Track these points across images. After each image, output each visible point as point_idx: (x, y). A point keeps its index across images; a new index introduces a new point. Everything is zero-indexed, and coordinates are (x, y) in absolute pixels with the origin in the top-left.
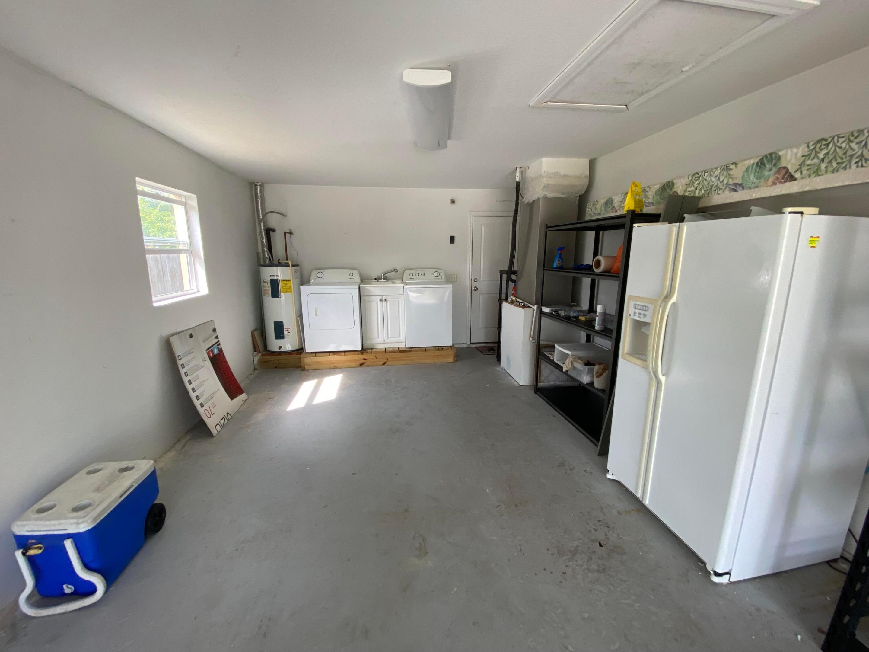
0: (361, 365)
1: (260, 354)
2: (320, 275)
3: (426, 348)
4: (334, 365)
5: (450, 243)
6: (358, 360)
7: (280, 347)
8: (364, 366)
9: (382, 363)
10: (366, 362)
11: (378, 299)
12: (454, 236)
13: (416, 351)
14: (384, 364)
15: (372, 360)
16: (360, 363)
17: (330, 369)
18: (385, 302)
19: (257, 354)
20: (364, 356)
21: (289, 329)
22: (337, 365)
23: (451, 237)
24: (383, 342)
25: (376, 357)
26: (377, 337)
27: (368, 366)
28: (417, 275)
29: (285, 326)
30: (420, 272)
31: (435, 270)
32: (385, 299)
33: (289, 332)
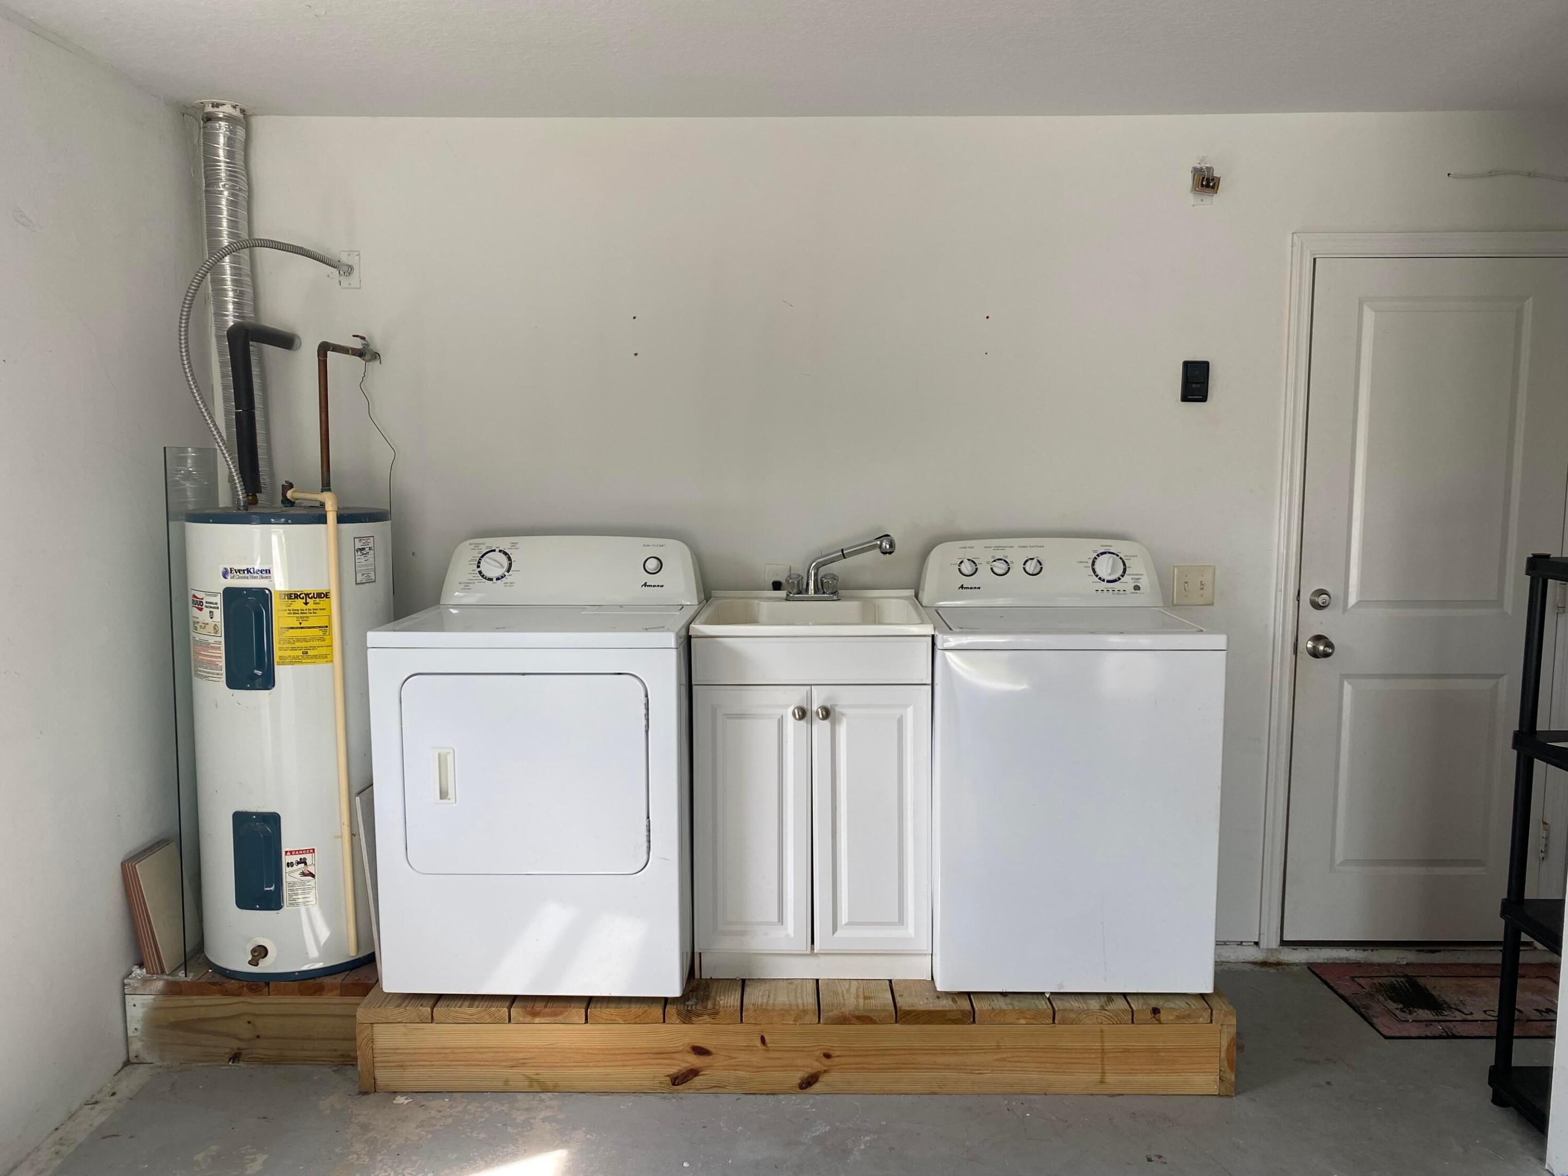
0: (680, 1080)
1: (159, 985)
2: (492, 567)
3: (1058, 1004)
4: (531, 1072)
5: (1185, 398)
6: (661, 1053)
7: (260, 952)
8: (698, 1091)
9: (798, 1076)
10: (709, 1067)
11: (788, 706)
12: (1206, 364)
13: (995, 1017)
14: (808, 1082)
15: (742, 1057)
16: (673, 1070)
17: (505, 1091)
18: (827, 723)
19: (145, 981)
20: (695, 1033)
21: (308, 857)
22: (546, 1074)
23: (1187, 365)
24: (804, 946)
25: (763, 1040)
26: (776, 920)
27: (717, 1088)
28: (1000, 567)
29: (290, 839)
30: (1016, 552)
31: (1098, 545)
32: (828, 705)
33: (311, 869)
